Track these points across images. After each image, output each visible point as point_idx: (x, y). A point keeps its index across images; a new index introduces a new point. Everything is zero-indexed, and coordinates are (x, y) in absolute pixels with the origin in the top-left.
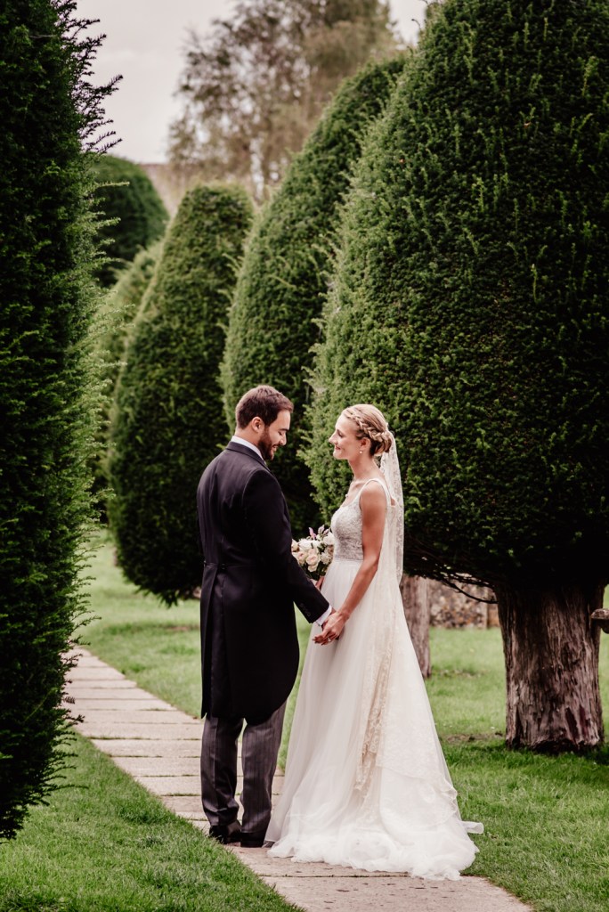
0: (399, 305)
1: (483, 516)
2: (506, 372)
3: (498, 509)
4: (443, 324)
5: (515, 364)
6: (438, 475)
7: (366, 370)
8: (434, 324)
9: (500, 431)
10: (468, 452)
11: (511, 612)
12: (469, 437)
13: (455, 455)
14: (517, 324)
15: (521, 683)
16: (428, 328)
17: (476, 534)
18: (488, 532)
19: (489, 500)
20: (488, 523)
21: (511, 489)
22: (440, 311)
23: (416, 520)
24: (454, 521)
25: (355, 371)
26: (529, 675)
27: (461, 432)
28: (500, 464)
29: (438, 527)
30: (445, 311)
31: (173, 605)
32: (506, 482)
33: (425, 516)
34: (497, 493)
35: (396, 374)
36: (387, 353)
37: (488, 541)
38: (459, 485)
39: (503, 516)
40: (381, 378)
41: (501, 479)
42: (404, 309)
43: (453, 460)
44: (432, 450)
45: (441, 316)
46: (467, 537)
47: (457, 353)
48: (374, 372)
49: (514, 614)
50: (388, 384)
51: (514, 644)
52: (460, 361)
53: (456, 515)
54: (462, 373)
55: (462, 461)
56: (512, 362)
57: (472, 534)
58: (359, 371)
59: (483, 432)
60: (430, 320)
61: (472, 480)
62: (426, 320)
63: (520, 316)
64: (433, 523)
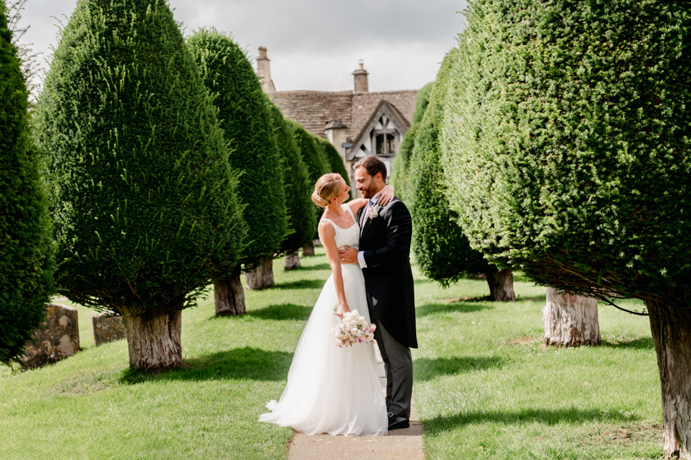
0: (528, 23)
1: (629, 233)
2: (650, 79)
3: (646, 226)
4: (575, 36)
5: (659, 69)
6: (575, 193)
7: (496, 92)
8: (565, 35)
9: (646, 142)
10: (609, 167)
11: (665, 325)
12: (610, 150)
13: (594, 171)
14: (661, 26)
15: (679, 398)
16: (559, 40)
17: (622, 254)
18: (636, 251)
19: (635, 216)
20: (635, 241)
21: (660, 204)
22: (572, 22)
23: (553, 240)
24: (595, 240)
25: (485, 95)
26: (687, 390)
27: (600, 147)
28: (646, 178)
29: (577, 247)
30: (577, 21)
31: (447, 286)
32: (655, 196)
33: (564, 237)
34: (645, 208)
35: (526, 92)
36: (516, 72)
37: (636, 262)
38: (601, 203)
39: (653, 233)
40: (510, 98)
41: (649, 193)
42: (532, 25)
43: (592, 176)
44: (568, 166)
45: (572, 27)
46: (611, 256)
47: (593, 64)
48: (503, 93)
49: (669, 329)
50: (518, 103)
51: (669, 358)
52: (595, 71)
53: (597, 235)
54: (599, 83)
55: (602, 176)
56: (656, 66)
57: (617, 253)
58: (490, 93)
59: (625, 144)
60: (561, 33)
61: (614, 197)
62: (557, 33)
63: (664, 18)
64: (572, 243)
